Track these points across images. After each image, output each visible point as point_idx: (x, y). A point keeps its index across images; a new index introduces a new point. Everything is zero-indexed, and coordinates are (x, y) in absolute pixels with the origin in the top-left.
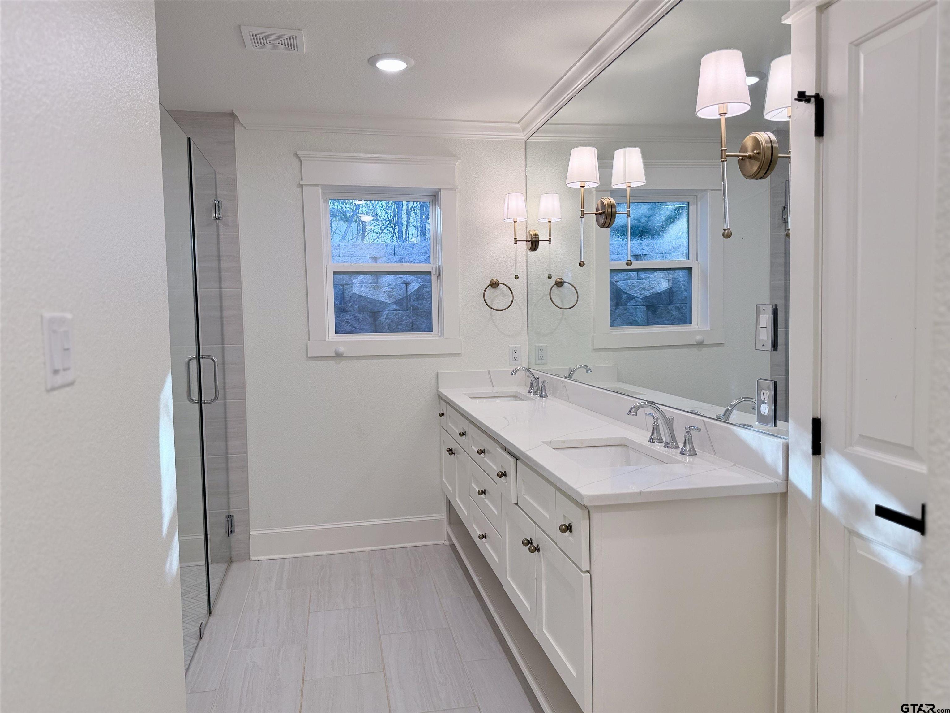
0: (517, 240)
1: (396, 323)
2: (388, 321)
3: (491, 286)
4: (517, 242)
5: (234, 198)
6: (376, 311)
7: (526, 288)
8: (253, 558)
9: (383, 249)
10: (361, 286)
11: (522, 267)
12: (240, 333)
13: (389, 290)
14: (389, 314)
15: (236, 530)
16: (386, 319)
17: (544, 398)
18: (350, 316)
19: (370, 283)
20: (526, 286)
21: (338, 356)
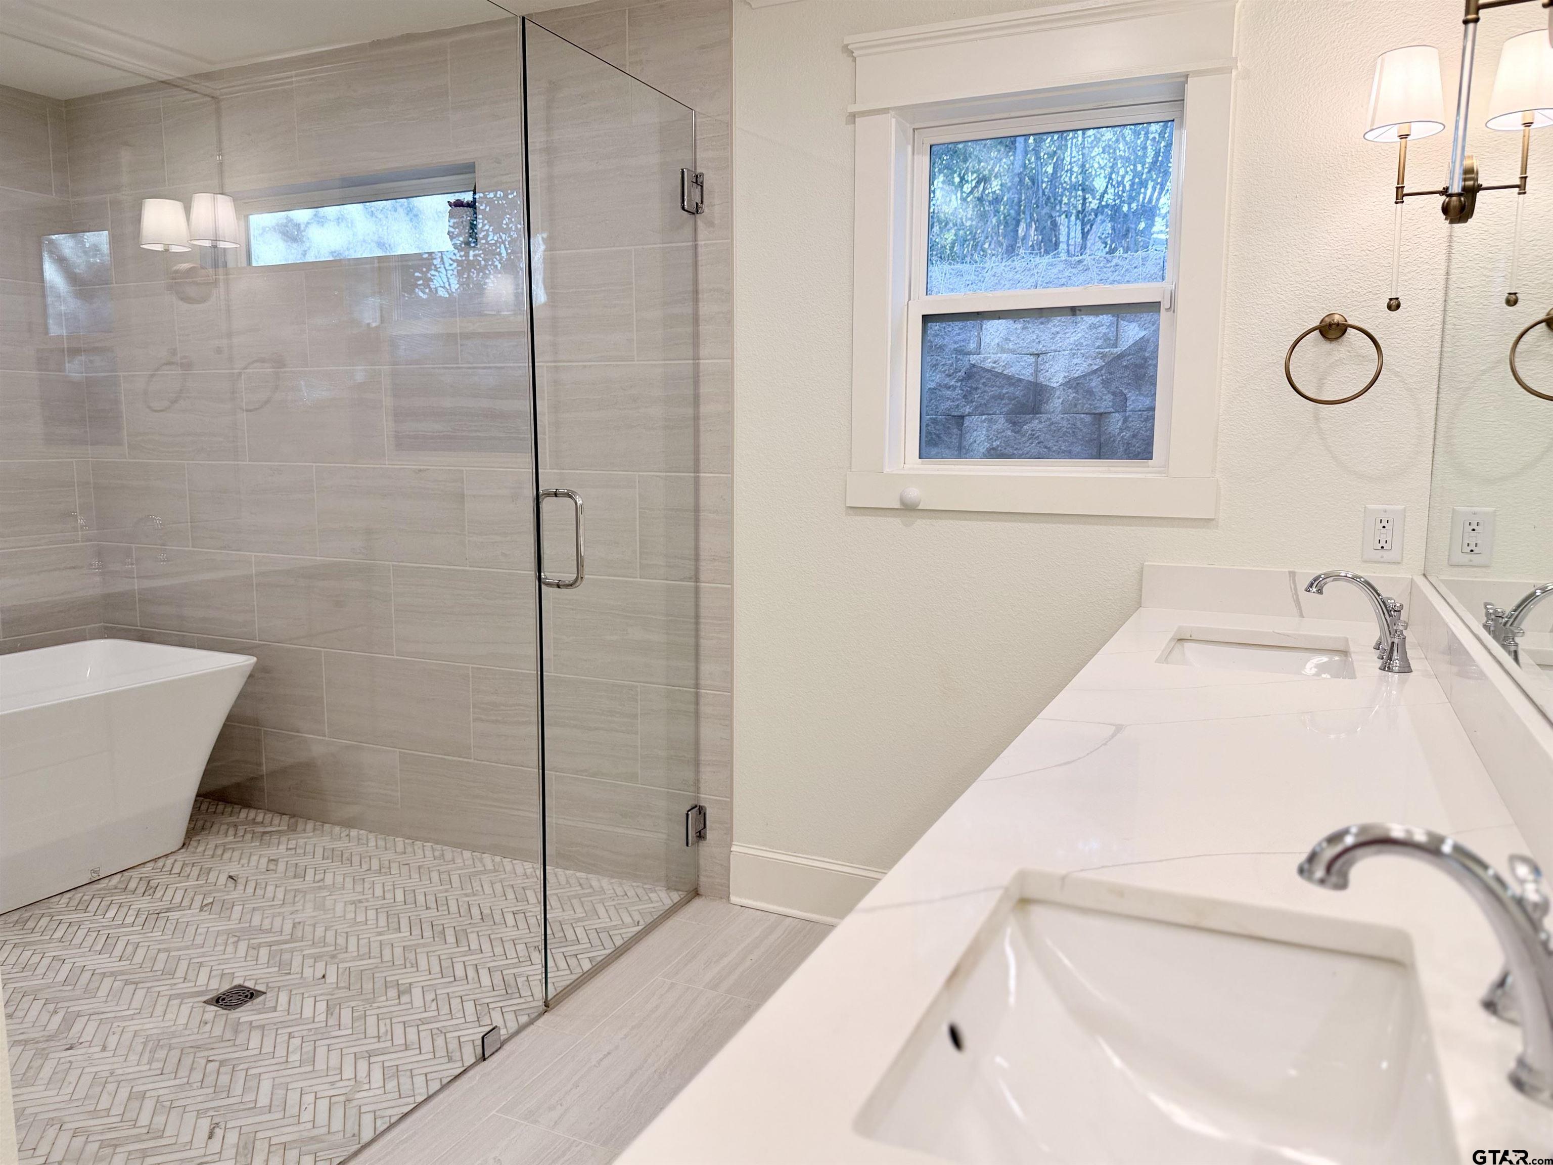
0: (1406, 191)
3: (1320, 332)
4: (1405, 198)
5: (726, 165)
8: (733, 899)
12: (728, 449)
15: (710, 834)
17: (1396, 675)
20: (1439, 332)
21: (908, 508)
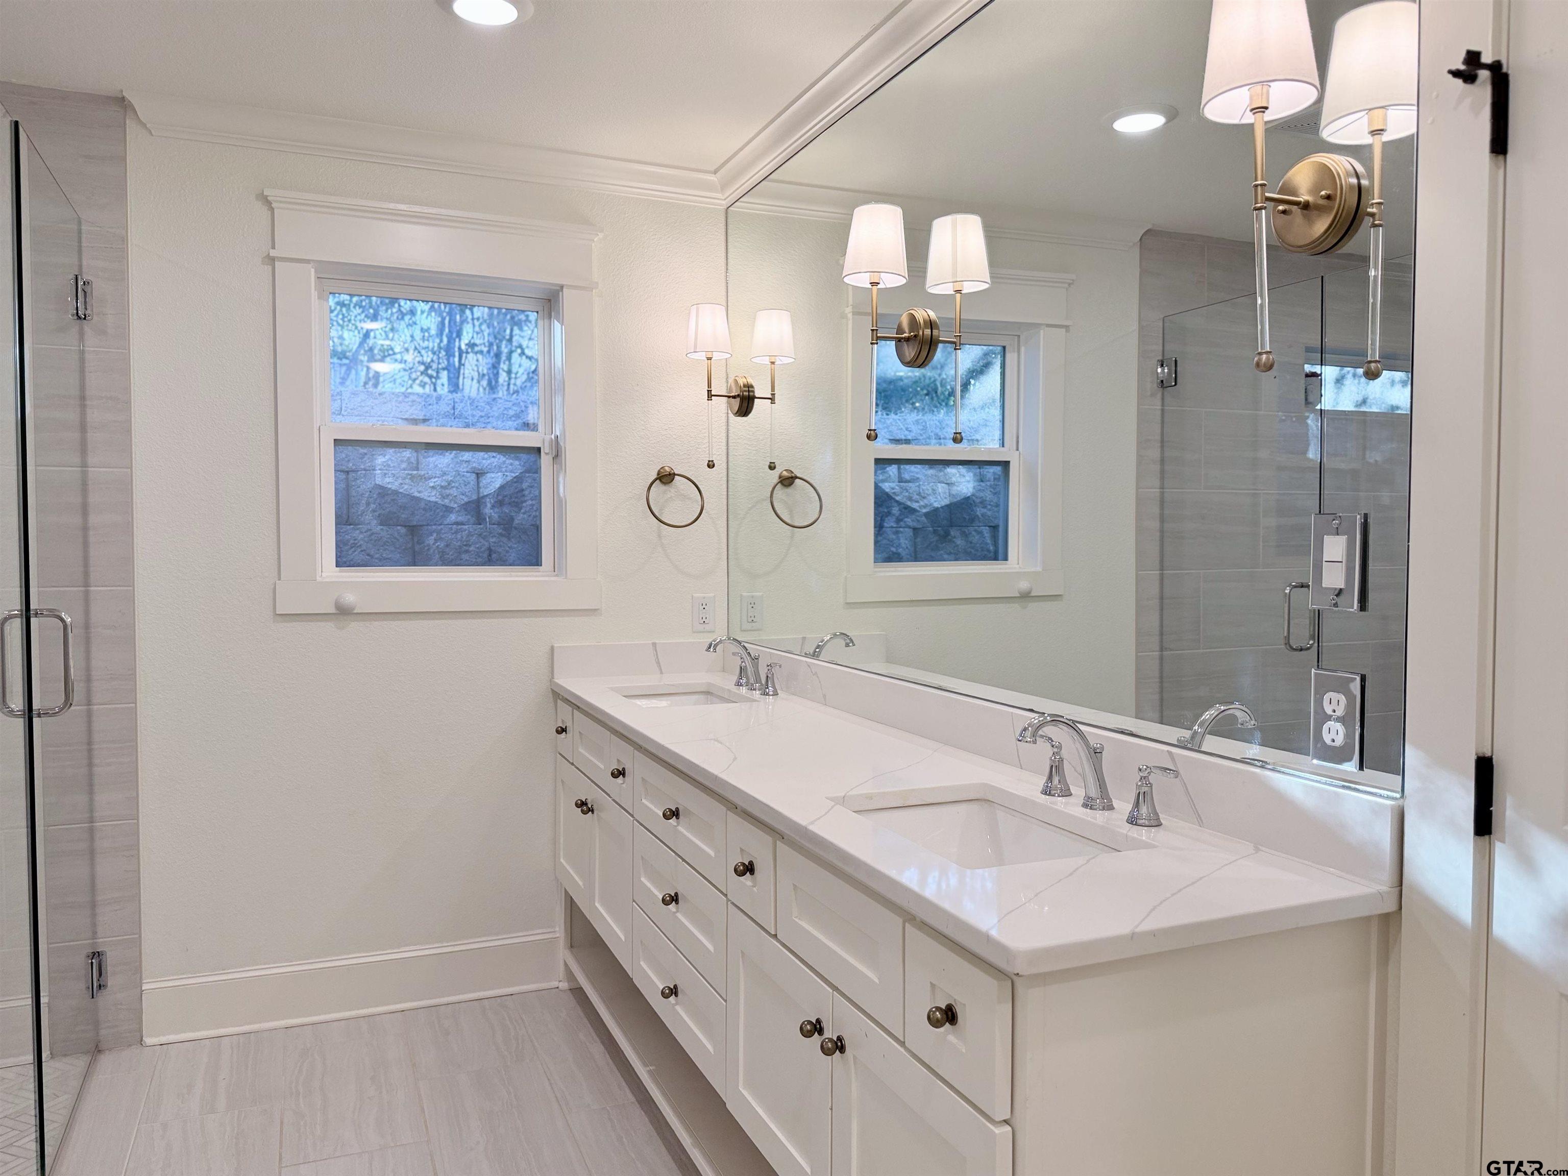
0: (713, 393)
1: (456, 549)
2: (441, 544)
3: (661, 481)
4: (713, 398)
5: (121, 277)
6: (415, 523)
7: (725, 486)
8: (148, 1041)
9: (430, 405)
10: (385, 474)
11: (718, 447)
12: (127, 561)
13: (443, 484)
14: (443, 531)
15: (110, 982)
16: (435, 540)
17: (771, 697)
18: (361, 532)
19: (404, 470)
20: (725, 482)
21: (343, 612)
